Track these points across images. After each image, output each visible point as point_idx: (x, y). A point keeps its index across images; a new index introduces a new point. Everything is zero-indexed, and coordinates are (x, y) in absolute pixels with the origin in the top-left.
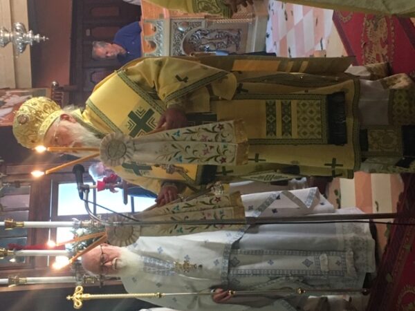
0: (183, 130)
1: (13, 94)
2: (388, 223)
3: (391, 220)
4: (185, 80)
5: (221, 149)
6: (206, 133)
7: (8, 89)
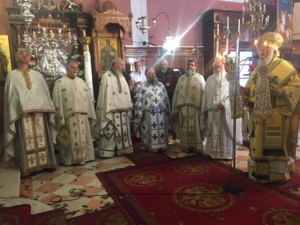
0: (269, 95)
1: (290, 32)
2: (231, 165)
3: (233, 166)
4: (290, 96)
5: (260, 109)
6: (267, 103)
7: (292, 31)
